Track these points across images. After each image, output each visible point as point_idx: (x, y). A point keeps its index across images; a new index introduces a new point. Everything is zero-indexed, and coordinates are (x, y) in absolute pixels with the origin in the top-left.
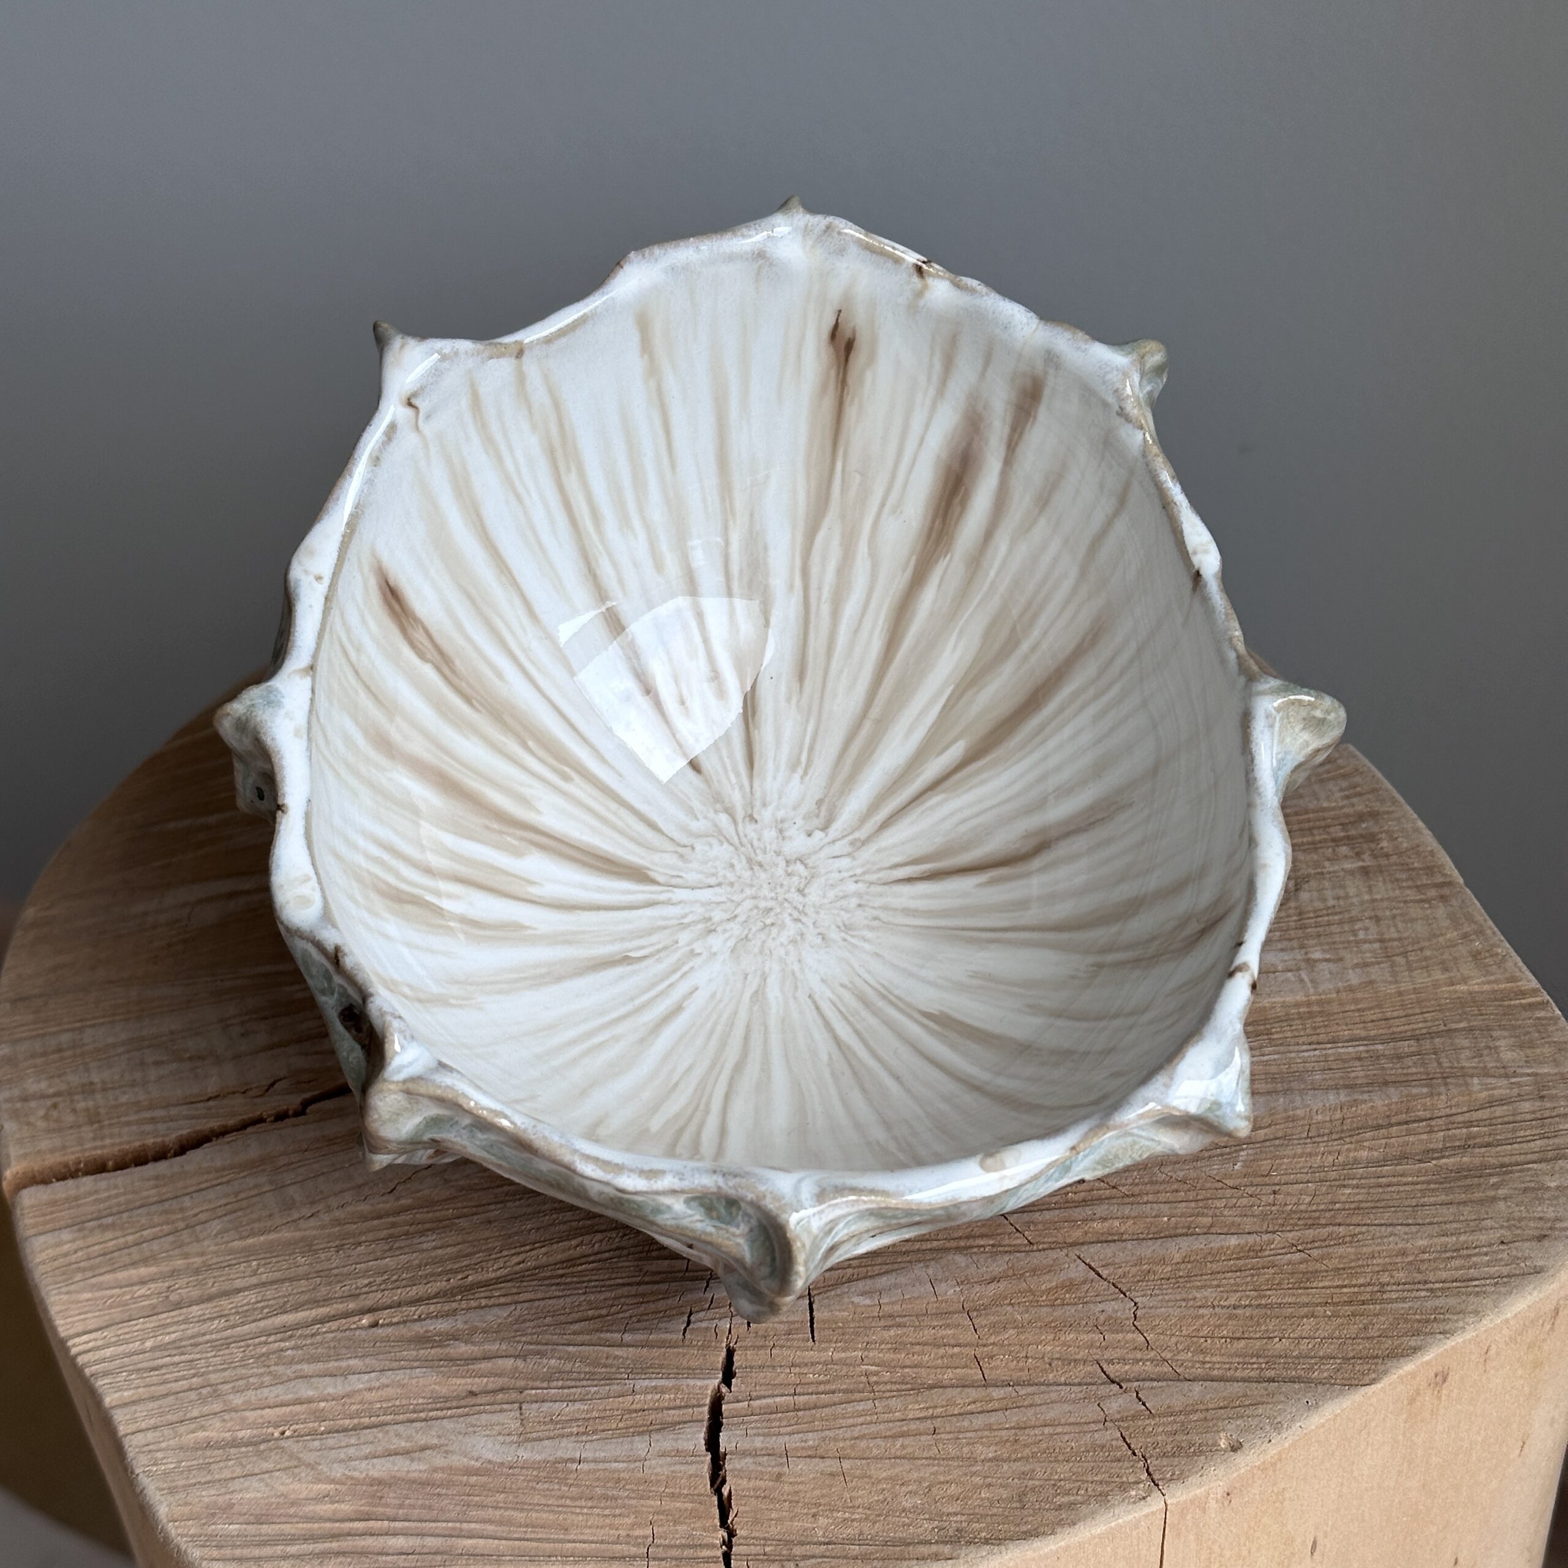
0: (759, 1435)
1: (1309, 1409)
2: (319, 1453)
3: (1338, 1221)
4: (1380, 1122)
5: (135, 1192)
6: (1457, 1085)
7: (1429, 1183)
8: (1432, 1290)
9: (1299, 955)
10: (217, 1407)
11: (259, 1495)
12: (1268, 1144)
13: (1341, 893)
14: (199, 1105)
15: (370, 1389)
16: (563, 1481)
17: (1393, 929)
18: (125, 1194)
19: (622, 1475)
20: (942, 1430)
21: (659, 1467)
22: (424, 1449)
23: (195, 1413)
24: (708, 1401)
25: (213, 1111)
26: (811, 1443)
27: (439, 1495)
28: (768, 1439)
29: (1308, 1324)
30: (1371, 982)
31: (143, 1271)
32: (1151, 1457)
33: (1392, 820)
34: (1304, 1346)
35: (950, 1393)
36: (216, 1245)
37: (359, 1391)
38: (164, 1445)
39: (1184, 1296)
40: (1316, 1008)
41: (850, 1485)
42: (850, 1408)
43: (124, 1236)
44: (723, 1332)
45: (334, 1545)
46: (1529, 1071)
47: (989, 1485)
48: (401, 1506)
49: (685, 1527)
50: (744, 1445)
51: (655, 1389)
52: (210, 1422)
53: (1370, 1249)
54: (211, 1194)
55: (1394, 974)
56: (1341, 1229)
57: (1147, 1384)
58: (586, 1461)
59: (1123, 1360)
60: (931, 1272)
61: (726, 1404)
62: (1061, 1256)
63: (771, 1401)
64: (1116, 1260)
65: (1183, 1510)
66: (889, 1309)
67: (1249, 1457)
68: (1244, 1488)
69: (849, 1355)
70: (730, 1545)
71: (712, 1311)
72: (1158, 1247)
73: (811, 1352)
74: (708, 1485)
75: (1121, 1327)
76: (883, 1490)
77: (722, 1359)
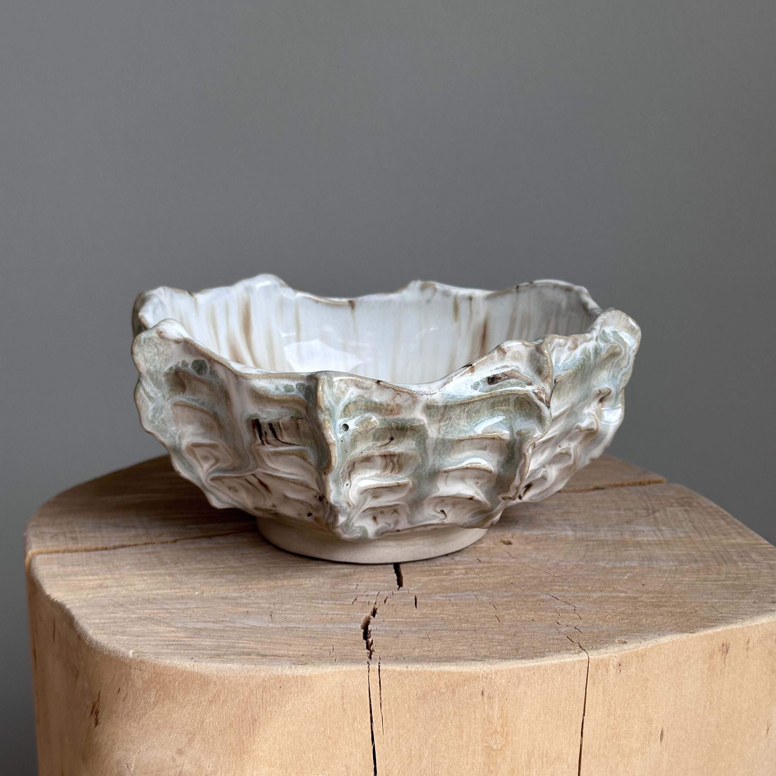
0: (388, 627)
1: (660, 636)
4: (694, 571)
5: (90, 557)
9: (655, 528)
16: (290, 633)
17: (699, 524)
19: (319, 632)
21: (338, 631)
24: (363, 619)
26: (413, 630)
28: (392, 628)
30: (690, 537)
32: (582, 643)
36: (128, 572)
40: (663, 542)
41: (432, 642)
44: (372, 603)
46: (766, 562)
49: (349, 648)
50: (380, 628)
54: (127, 559)
60: (475, 593)
61: (373, 620)
62: (539, 593)
63: (394, 620)
64: (566, 596)
65: (597, 665)
66: (455, 602)
67: (630, 647)
68: (627, 665)
69: (433, 612)
70: (371, 654)
71: (368, 597)
72: (586, 594)
73: (415, 610)
74: (362, 637)
75: (567, 612)
76: (448, 644)
77: (371, 610)
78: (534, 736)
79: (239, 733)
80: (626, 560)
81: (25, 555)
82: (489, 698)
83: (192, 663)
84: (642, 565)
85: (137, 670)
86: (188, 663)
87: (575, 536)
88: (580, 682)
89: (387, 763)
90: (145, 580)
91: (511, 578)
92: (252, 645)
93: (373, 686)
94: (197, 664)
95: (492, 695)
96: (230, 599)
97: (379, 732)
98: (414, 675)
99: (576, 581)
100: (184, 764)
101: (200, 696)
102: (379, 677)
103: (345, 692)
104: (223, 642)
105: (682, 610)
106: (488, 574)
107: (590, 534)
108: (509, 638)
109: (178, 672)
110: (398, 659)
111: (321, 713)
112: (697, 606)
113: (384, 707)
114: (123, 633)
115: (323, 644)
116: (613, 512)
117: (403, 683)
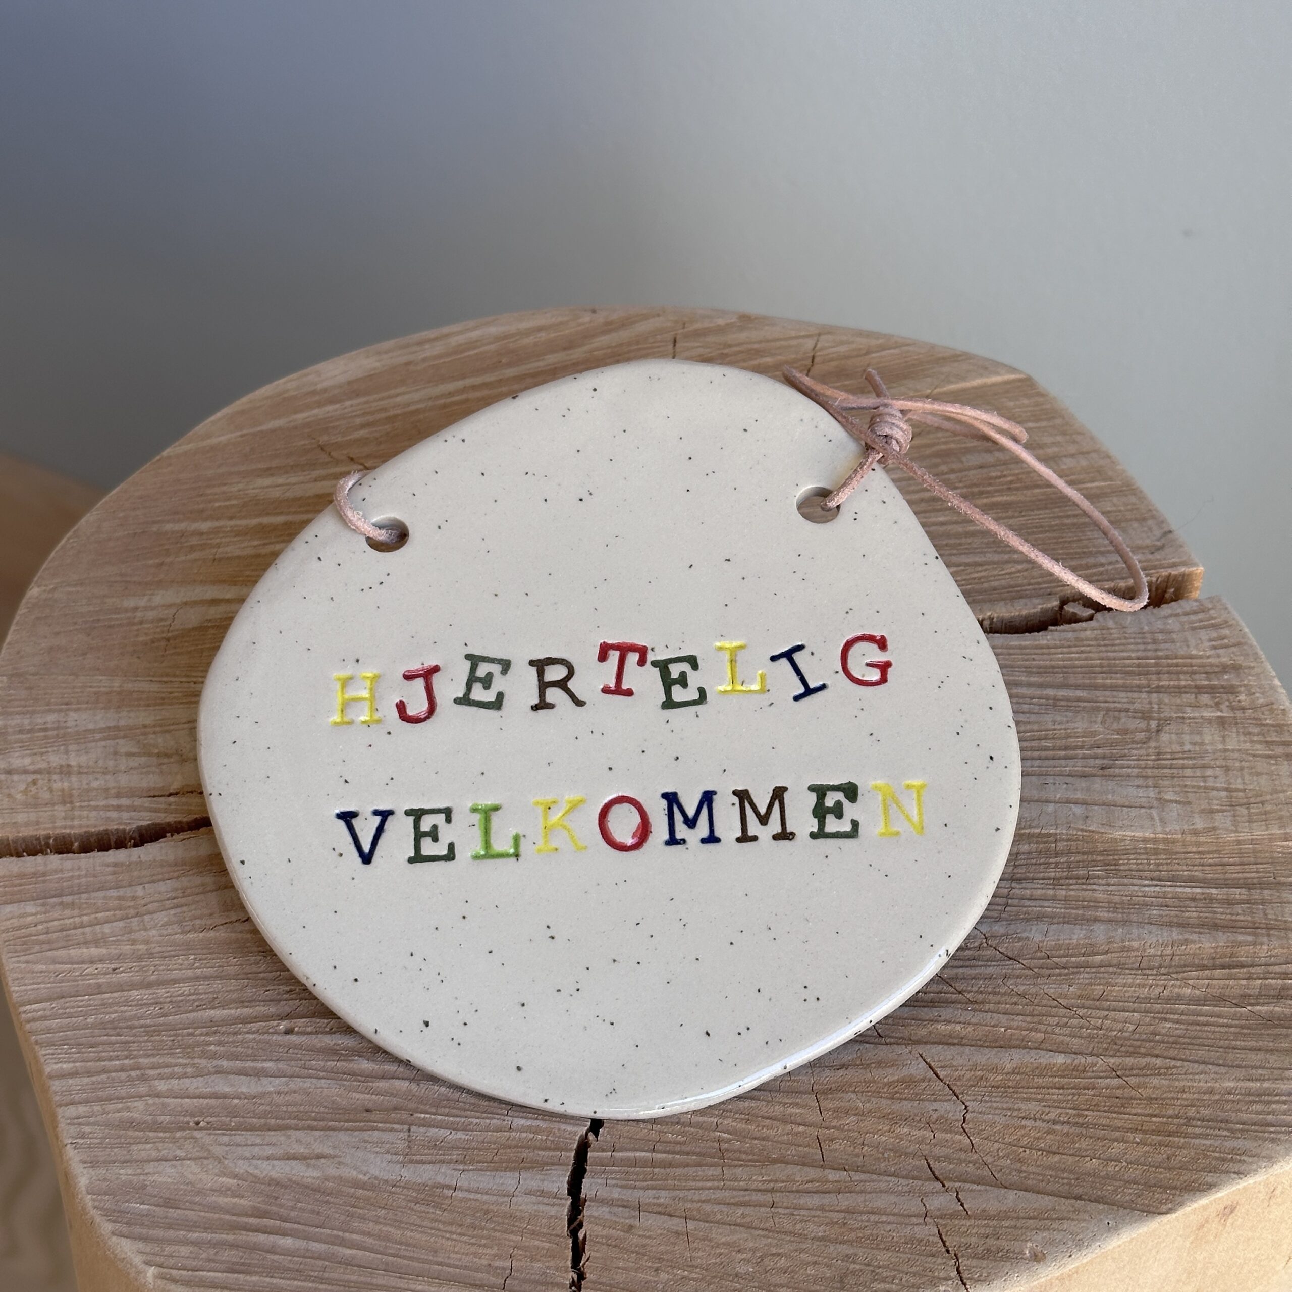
0: (617, 1186)
1: (1109, 1230)
2: (227, 1148)
3: (1157, 1052)
4: (1206, 962)
5: (95, 876)
6: (1279, 938)
7: (1242, 1027)
8: (1232, 1131)
10: (143, 1089)
11: (169, 1180)
12: (1102, 970)
13: (1197, 739)
14: (162, 799)
15: (279, 1093)
16: (438, 1206)
17: (1239, 780)
18: (86, 876)
19: (491, 1207)
20: (780, 1204)
21: (525, 1205)
22: (319, 1157)
23: (123, 1092)
24: (575, 1146)
25: (173, 807)
26: (662, 1200)
27: (327, 1202)
28: (625, 1191)
29: (1117, 1148)
30: (1214, 829)
31: (94, 951)
32: (963, 1256)
33: (1252, 676)
34: (1111, 1168)
35: (791, 1169)
36: (161, 935)
37: (270, 1093)
38: (92, 1120)
39: (1010, 1106)
40: (1161, 846)
41: (693, 1245)
42: (700, 1172)
43: (80, 916)
47: (815, 1263)
48: (293, 1208)
49: (539, 1265)
50: (603, 1193)
51: (529, 1129)
52: (136, 1104)
53: (1182, 1084)
54: (163, 887)
55: (1235, 823)
56: (1158, 1062)
57: (967, 1186)
59: (947, 1159)
62: (905, 1052)
64: (954, 1063)
67: (1050, 1269)
74: (567, 1226)
75: (950, 1128)
76: (720, 1254)
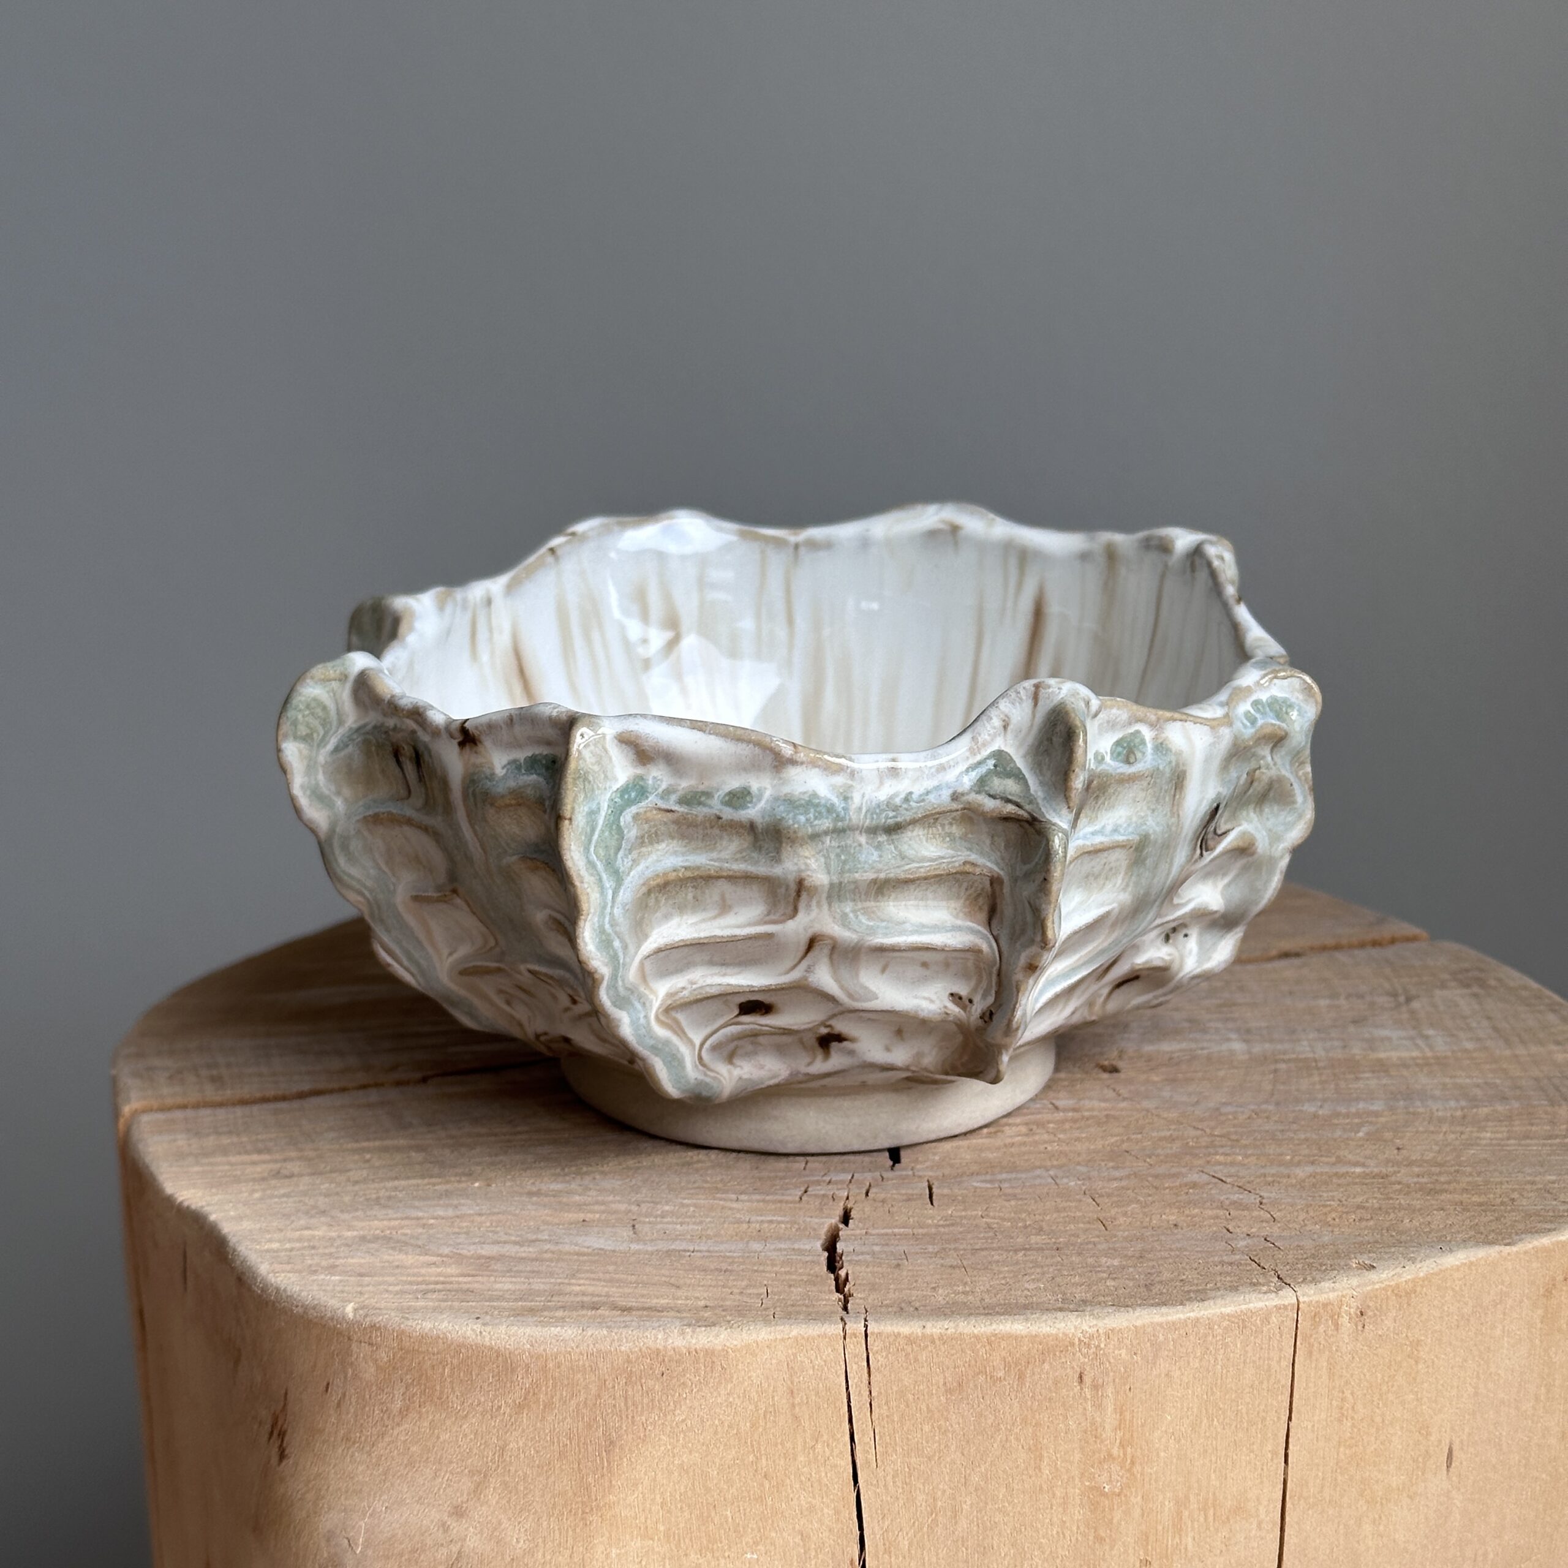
0: (877, 1245)
1: (1443, 1252)
4: (1502, 1118)
5: (253, 1117)
9: (1412, 1033)
16: (675, 1261)
19: (737, 1259)
20: (1066, 1250)
21: (776, 1257)
24: (824, 1231)
26: (931, 1250)
28: (887, 1247)
30: (1486, 1048)
31: (256, 1157)
32: (1281, 1270)
33: (1496, 974)
36: (331, 1145)
37: (470, 1215)
39: (1310, 1194)
40: (1432, 1060)
41: (971, 1273)
43: (239, 1138)
44: (841, 1198)
45: (439, 1287)
49: (799, 1290)
50: (862, 1249)
54: (327, 1119)
57: (1275, 1235)
58: (700, 1251)
59: (1249, 1226)
60: (1052, 1173)
61: (844, 1232)
62: (1184, 1170)
63: (889, 1231)
64: (1240, 1174)
65: (1315, 1316)
66: (1010, 1191)
67: (1384, 1276)
68: (1378, 1313)
69: (969, 1213)
70: (846, 1302)
71: (830, 1187)
72: (1283, 1170)
73: (930, 1211)
74: (825, 1268)
75: (1246, 1208)
76: (1004, 1278)
77: (839, 1212)
78: (1188, 1463)
79: (580, 1470)
80: (1358, 1099)
81: (116, 1113)
82: (1095, 1387)
83: (478, 1327)
84: (1392, 1109)
85: (363, 1344)
86: (469, 1329)
87: (1250, 1053)
88: (1281, 1350)
89: (886, 1527)
90: (368, 1161)
91: (1123, 1141)
92: (601, 1289)
93: (855, 1367)
94: (488, 1329)
95: (1101, 1381)
96: (547, 1195)
97: (868, 1462)
98: (937, 1342)
99: (1258, 1143)
100: (466, 1536)
101: (495, 1396)
102: (867, 1349)
103: (796, 1380)
104: (538, 1284)
105: (1483, 1199)
106: (1076, 1134)
107: (1279, 1047)
108: (1130, 1263)
109: (449, 1346)
110: (903, 1310)
111: (748, 1424)
112: (1513, 1190)
113: (878, 1410)
114: (332, 1269)
115: (745, 1283)
116: (1323, 1003)
117: (916, 1360)
